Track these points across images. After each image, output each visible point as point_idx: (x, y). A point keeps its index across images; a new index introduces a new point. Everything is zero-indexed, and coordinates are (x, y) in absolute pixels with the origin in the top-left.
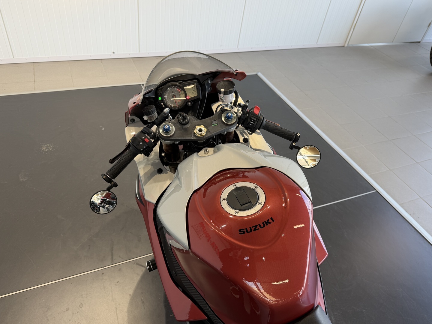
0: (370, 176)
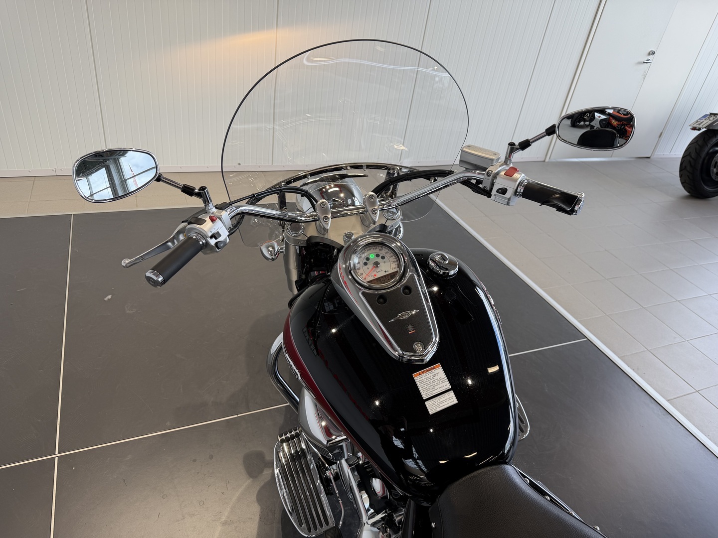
0: (580, 322)
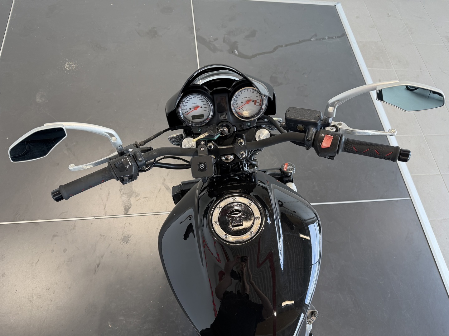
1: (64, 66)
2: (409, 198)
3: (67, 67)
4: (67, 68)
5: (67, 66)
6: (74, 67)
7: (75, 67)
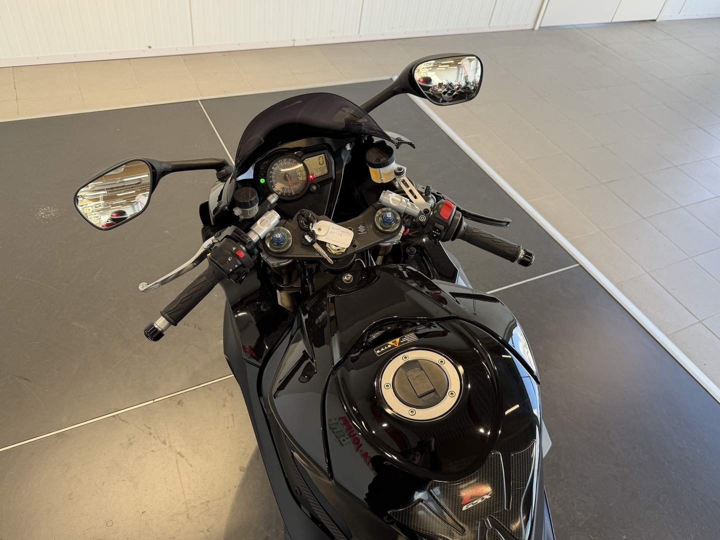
0: (572, 242)
1: (37, 214)
2: (577, 265)
3: (42, 215)
4: (44, 216)
5: (42, 213)
6: (53, 212)
7: (56, 212)
